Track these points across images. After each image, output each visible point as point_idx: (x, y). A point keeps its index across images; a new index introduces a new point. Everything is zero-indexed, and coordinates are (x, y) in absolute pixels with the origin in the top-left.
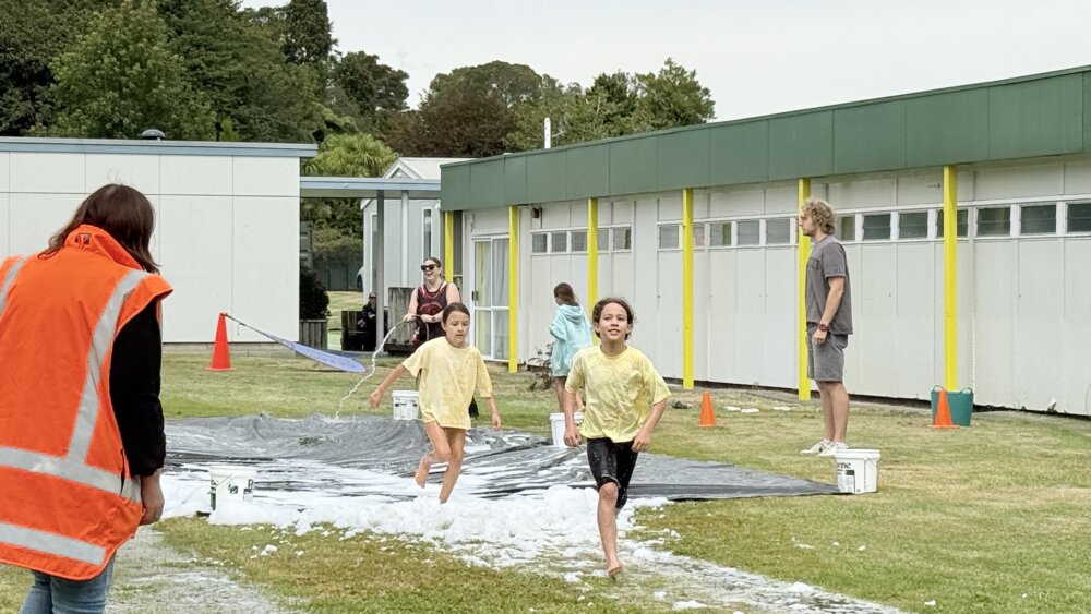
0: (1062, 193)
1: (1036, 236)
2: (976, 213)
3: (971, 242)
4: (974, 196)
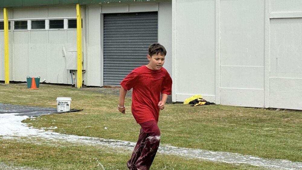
0: (47, 17)
1: (37, 30)
2: (13, 23)
3: (13, 31)
4: (13, 17)
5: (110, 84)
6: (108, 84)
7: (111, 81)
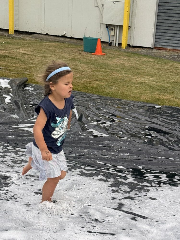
5: (164, 45)
6: (161, 45)
7: (167, 41)
